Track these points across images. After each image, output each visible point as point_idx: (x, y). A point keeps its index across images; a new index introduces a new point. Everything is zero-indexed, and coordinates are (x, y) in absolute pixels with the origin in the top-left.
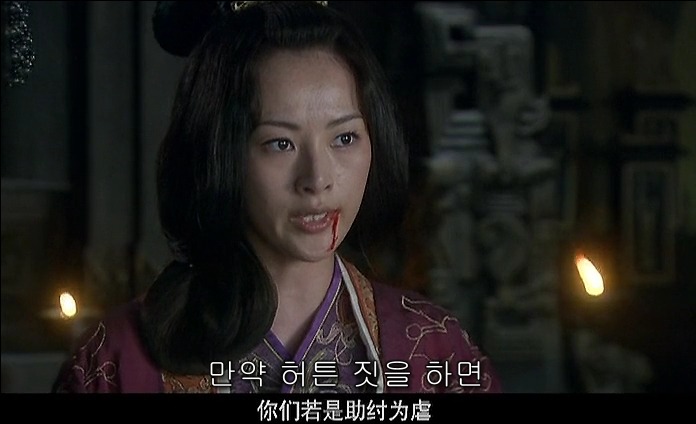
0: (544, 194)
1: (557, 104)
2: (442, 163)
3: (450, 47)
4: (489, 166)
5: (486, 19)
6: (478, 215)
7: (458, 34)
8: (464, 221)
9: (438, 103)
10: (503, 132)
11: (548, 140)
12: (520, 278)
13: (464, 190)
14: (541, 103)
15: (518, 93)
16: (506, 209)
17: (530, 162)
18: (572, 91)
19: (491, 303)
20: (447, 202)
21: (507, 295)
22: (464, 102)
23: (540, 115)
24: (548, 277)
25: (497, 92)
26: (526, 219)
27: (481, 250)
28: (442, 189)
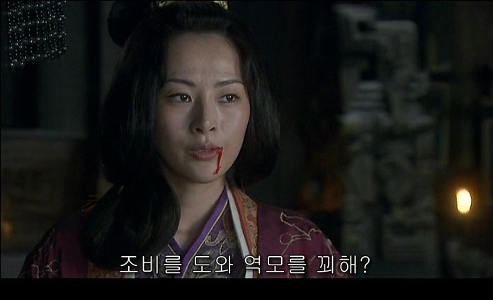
0: (425, 142)
1: (435, 77)
2: (352, 119)
3: (358, 36)
4: (386, 121)
5: (383, 16)
6: (377, 156)
7: (363, 27)
8: (367, 161)
9: (349, 77)
10: (396, 98)
11: (428, 102)
12: (408, 202)
13: (368, 138)
14: (423, 77)
15: (407, 69)
16: (398, 152)
17: (416, 118)
18: (445, 67)
19: (388, 219)
20: (356, 147)
21: (399, 214)
22: (368, 76)
23: (423, 84)
24: (427, 201)
25: (391, 68)
26: (413, 159)
27: (380, 181)
28: (352, 138)
